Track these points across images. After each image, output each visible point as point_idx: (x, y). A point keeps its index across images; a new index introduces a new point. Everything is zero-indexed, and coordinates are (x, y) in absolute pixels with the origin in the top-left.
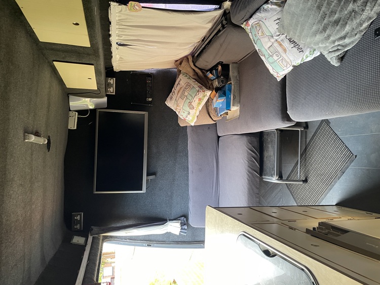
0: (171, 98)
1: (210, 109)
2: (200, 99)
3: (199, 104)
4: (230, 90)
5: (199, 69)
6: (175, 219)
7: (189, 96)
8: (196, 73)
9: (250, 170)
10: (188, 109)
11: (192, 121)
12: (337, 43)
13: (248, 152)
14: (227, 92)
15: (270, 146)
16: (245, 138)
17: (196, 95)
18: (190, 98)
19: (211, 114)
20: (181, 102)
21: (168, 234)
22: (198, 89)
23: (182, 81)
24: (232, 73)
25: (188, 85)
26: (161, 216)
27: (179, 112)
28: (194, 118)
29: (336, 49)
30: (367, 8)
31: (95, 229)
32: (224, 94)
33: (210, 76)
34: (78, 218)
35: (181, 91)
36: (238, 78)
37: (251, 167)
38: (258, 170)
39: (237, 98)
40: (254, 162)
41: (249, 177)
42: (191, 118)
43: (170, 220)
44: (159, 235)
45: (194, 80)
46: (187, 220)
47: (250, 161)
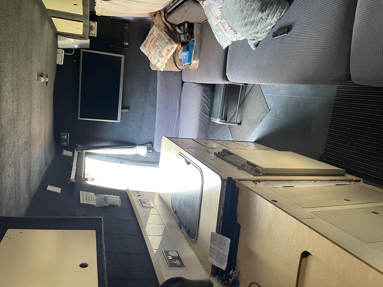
0: (145, 45)
1: (176, 59)
2: (168, 50)
3: (168, 54)
4: (193, 46)
5: (170, 23)
6: (143, 145)
7: (159, 46)
8: (167, 27)
9: (202, 112)
10: (158, 57)
11: (161, 67)
12: (253, 35)
13: (201, 98)
14: (190, 47)
15: (218, 95)
16: (200, 87)
17: (165, 46)
18: (161, 48)
19: (177, 63)
20: (153, 51)
21: (137, 155)
22: (167, 41)
23: (155, 32)
24: (196, 31)
25: (160, 37)
26: (132, 141)
27: (151, 59)
28: (163, 65)
29: (253, 38)
30: (269, 18)
31: (80, 146)
32: (188, 49)
33: (178, 30)
34: (66, 137)
35: (154, 41)
36: (200, 37)
37: (203, 110)
38: (208, 113)
39: (198, 53)
40: (205, 107)
41: (200, 118)
42: (160, 65)
43: (139, 145)
44: (130, 155)
45: (165, 33)
46: (152, 146)
47: (202, 105)
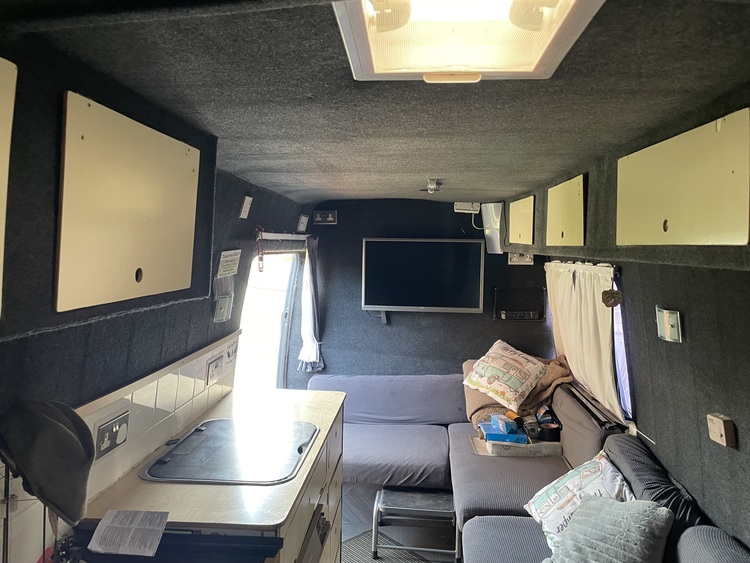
0: (506, 349)
1: (490, 410)
2: (503, 393)
3: (497, 393)
4: (518, 441)
5: (553, 393)
6: (321, 353)
7: (508, 376)
8: (545, 388)
9: (394, 469)
10: (488, 374)
11: (471, 381)
13: (421, 466)
14: (515, 436)
15: (431, 502)
17: (510, 387)
18: (505, 379)
19: (481, 411)
20: (498, 365)
21: (300, 344)
22: (520, 390)
23: (533, 366)
24: (546, 446)
25: (525, 376)
26: (327, 332)
27: (483, 361)
28: (475, 383)
31: (315, 243)
32: (512, 432)
33: (542, 411)
34: (330, 219)
35: (517, 365)
36: (538, 454)
37: (397, 471)
38: (393, 483)
39: (506, 453)
40: (405, 476)
41: (383, 467)
42: (474, 379)
43: (320, 345)
45: (534, 386)
46: (319, 372)
47: (407, 469)
